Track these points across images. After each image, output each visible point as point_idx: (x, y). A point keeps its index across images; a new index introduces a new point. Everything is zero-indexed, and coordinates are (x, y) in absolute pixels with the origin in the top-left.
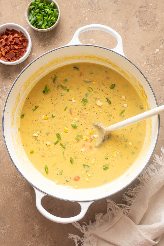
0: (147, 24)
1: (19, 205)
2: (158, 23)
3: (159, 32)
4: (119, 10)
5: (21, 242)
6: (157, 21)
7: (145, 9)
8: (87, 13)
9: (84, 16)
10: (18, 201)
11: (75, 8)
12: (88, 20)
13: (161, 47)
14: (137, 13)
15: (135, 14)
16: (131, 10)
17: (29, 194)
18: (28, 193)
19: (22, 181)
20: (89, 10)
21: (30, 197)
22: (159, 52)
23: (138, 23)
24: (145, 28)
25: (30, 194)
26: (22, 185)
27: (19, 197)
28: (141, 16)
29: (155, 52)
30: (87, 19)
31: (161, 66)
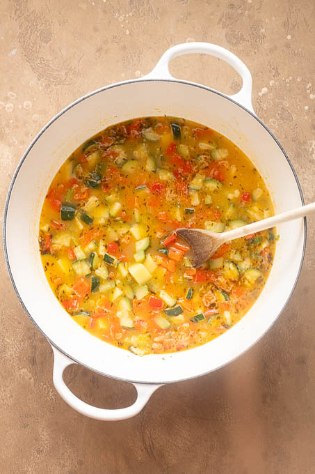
0: (244, 40)
1: (8, 395)
2: (264, 37)
3: (267, 54)
4: (189, 14)
5: (15, 463)
6: (262, 33)
7: (240, 11)
8: (127, 21)
9: (122, 26)
10: (8, 387)
11: (105, 12)
12: (130, 34)
13: (271, 83)
14: (224, 19)
15: (220, 20)
16: (212, 14)
17: (29, 374)
18: (26, 370)
19: (14, 350)
20: (131, 14)
21: (30, 379)
22: (268, 93)
23: (226, 38)
24: (240, 47)
25: (30, 372)
26: (14, 356)
27: (9, 380)
28: (231, 24)
29: (260, 94)
30: (128, 33)
31: (271, 120)
